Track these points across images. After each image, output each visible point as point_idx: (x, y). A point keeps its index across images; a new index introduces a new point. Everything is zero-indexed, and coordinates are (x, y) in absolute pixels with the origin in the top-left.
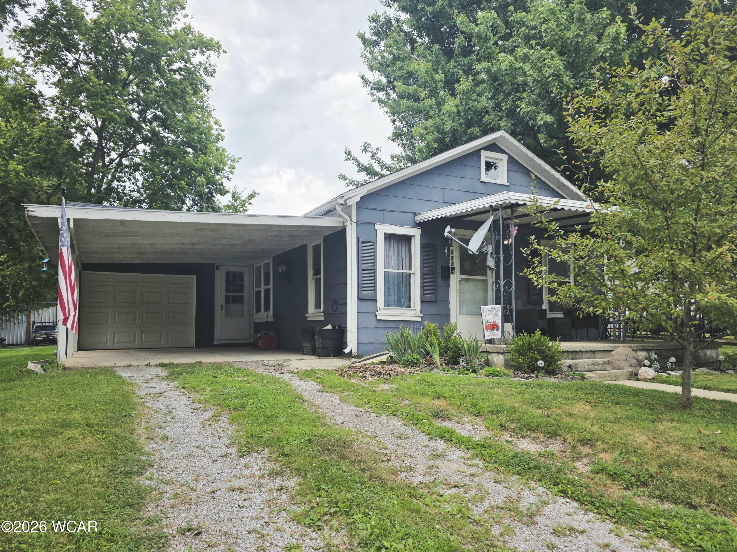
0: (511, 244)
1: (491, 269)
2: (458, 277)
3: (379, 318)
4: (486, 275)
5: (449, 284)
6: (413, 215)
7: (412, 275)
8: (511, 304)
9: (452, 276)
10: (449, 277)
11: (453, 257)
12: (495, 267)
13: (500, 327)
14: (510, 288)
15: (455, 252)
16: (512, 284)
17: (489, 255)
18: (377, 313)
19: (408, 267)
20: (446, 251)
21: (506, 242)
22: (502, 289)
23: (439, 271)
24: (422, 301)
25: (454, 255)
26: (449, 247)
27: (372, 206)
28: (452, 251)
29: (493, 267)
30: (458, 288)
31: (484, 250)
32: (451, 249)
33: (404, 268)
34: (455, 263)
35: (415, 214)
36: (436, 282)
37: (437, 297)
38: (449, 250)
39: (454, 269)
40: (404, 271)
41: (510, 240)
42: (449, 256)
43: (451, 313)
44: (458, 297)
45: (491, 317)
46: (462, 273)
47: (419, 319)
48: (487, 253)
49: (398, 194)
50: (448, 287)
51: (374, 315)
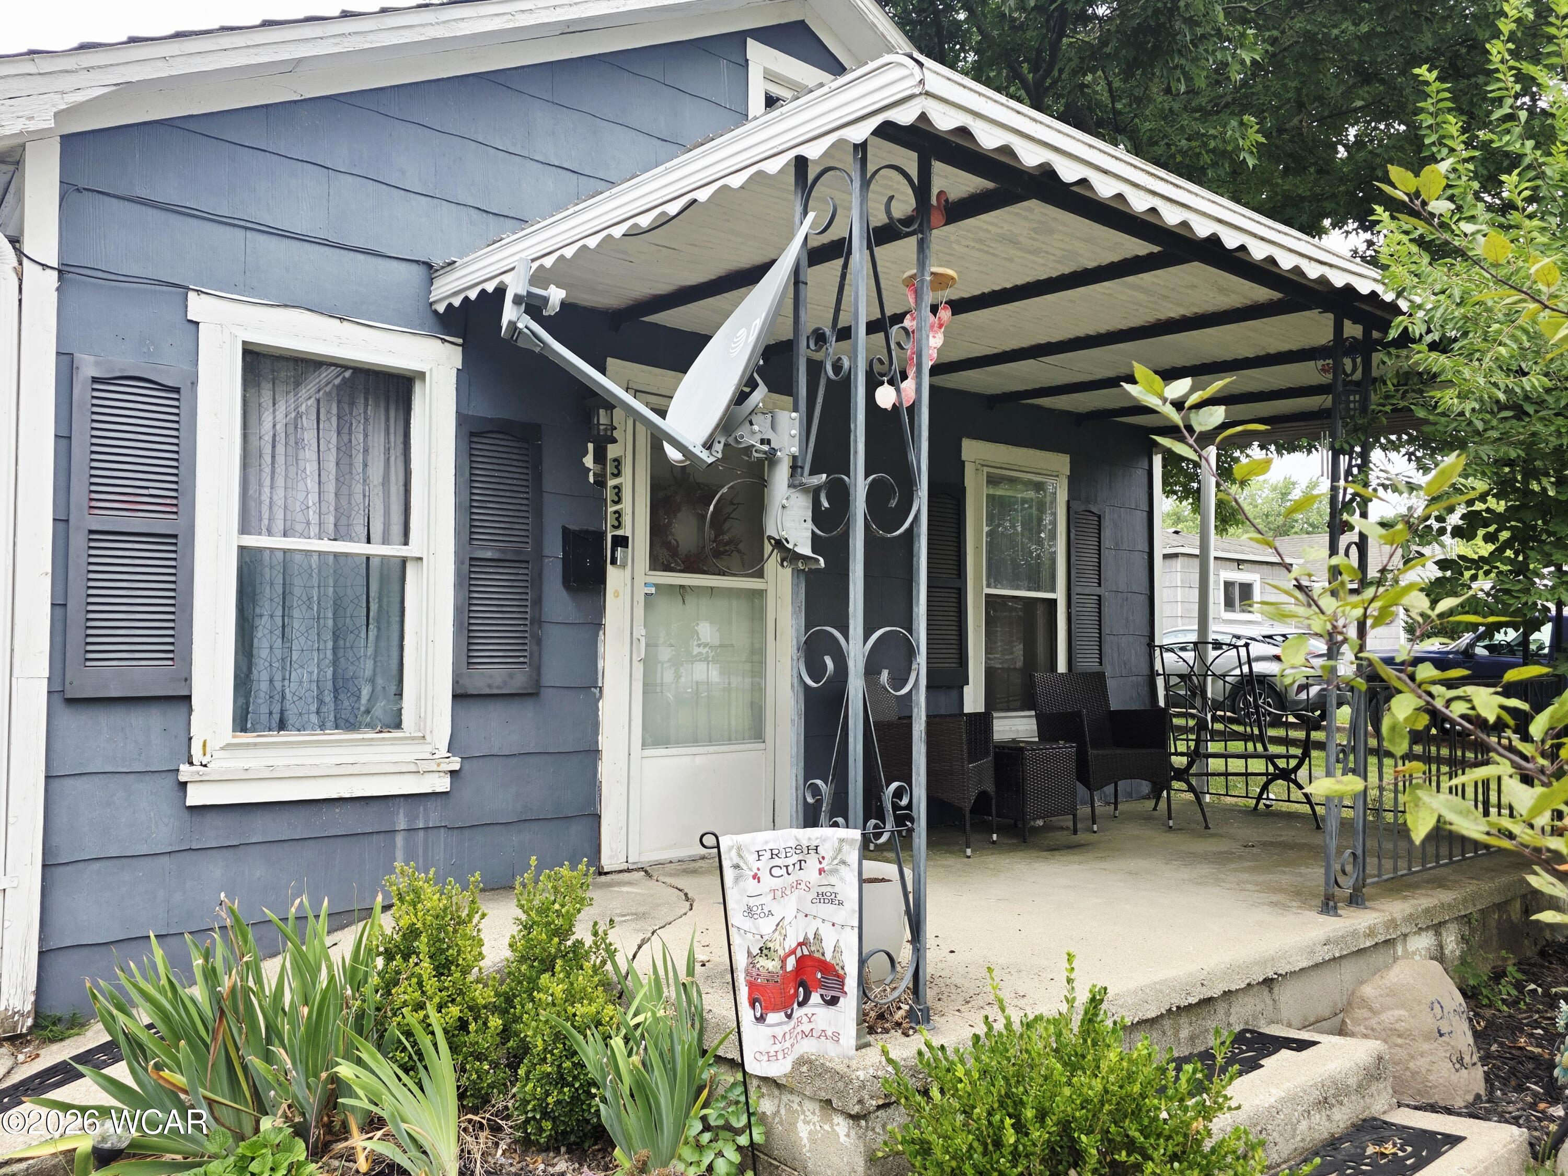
0: (912, 410)
1: (789, 556)
2: (640, 579)
3: (195, 797)
4: (760, 574)
5: (600, 610)
6: (417, 272)
7: (410, 569)
8: (907, 778)
9: (614, 576)
10: (600, 580)
11: (618, 489)
12: (816, 543)
13: (851, 984)
14: (899, 680)
15: (627, 470)
16: (910, 652)
17: (781, 475)
18: (186, 773)
19: (396, 529)
20: (589, 461)
21: (885, 397)
22: (856, 686)
23: (554, 548)
24: (459, 697)
25: (625, 480)
26: (603, 442)
27: (169, 194)
28: (618, 462)
29: (805, 549)
30: (640, 631)
31: (750, 437)
32: (613, 451)
33: (377, 529)
34: (627, 519)
35: (431, 270)
36: (538, 602)
37: (537, 669)
38: (600, 457)
39: (621, 542)
40: (376, 549)
41: (908, 386)
42: (601, 482)
43: (605, 742)
44: (639, 669)
45: (787, 908)
46: (658, 562)
47: (443, 784)
48: (771, 458)
49: (340, 156)
50: (596, 624)
51: (167, 782)
